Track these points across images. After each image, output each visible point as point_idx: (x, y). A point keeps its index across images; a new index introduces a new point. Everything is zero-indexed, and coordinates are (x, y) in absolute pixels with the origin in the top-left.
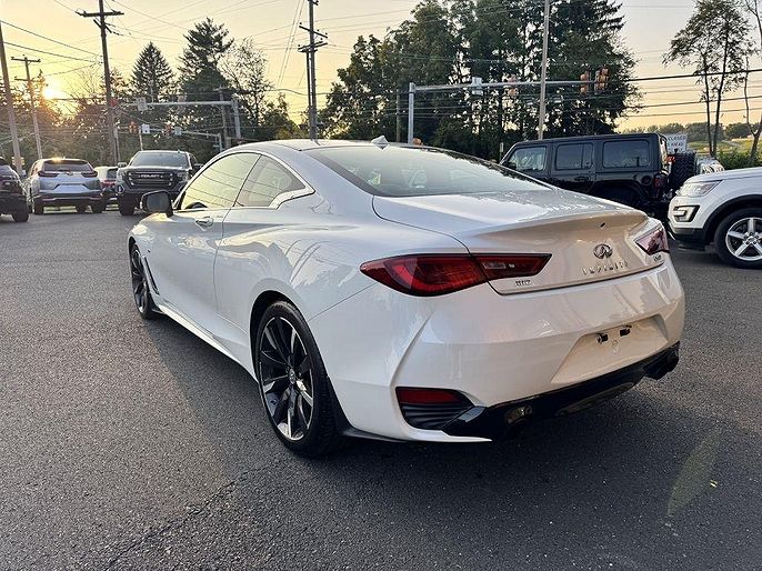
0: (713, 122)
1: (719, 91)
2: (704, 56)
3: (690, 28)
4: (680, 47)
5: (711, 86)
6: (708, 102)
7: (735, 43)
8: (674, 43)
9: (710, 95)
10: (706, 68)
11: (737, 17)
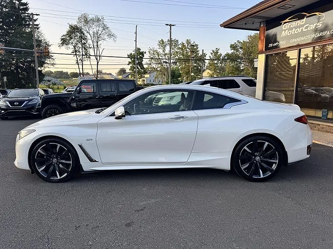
0: (81, 72)
1: (82, 61)
2: (74, 47)
3: (67, 35)
4: (64, 42)
5: (79, 59)
6: (78, 64)
7: (85, 43)
8: (62, 39)
9: (79, 62)
10: (76, 51)
11: (84, 34)
